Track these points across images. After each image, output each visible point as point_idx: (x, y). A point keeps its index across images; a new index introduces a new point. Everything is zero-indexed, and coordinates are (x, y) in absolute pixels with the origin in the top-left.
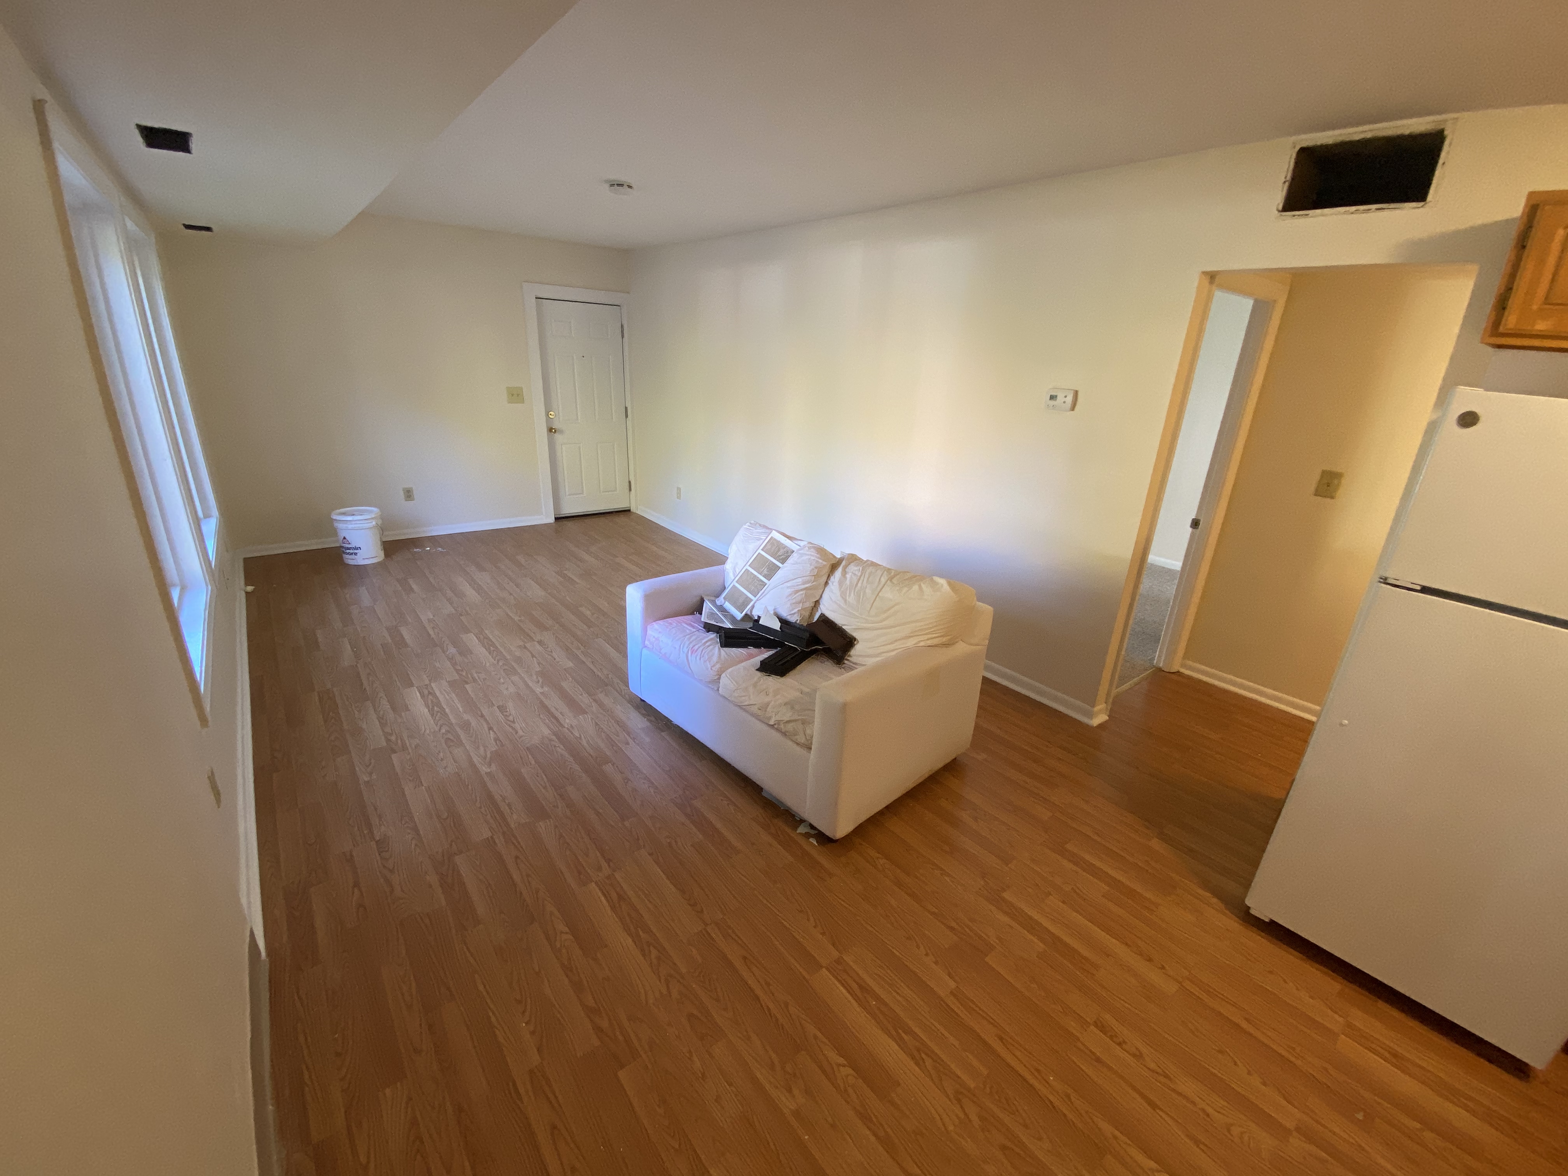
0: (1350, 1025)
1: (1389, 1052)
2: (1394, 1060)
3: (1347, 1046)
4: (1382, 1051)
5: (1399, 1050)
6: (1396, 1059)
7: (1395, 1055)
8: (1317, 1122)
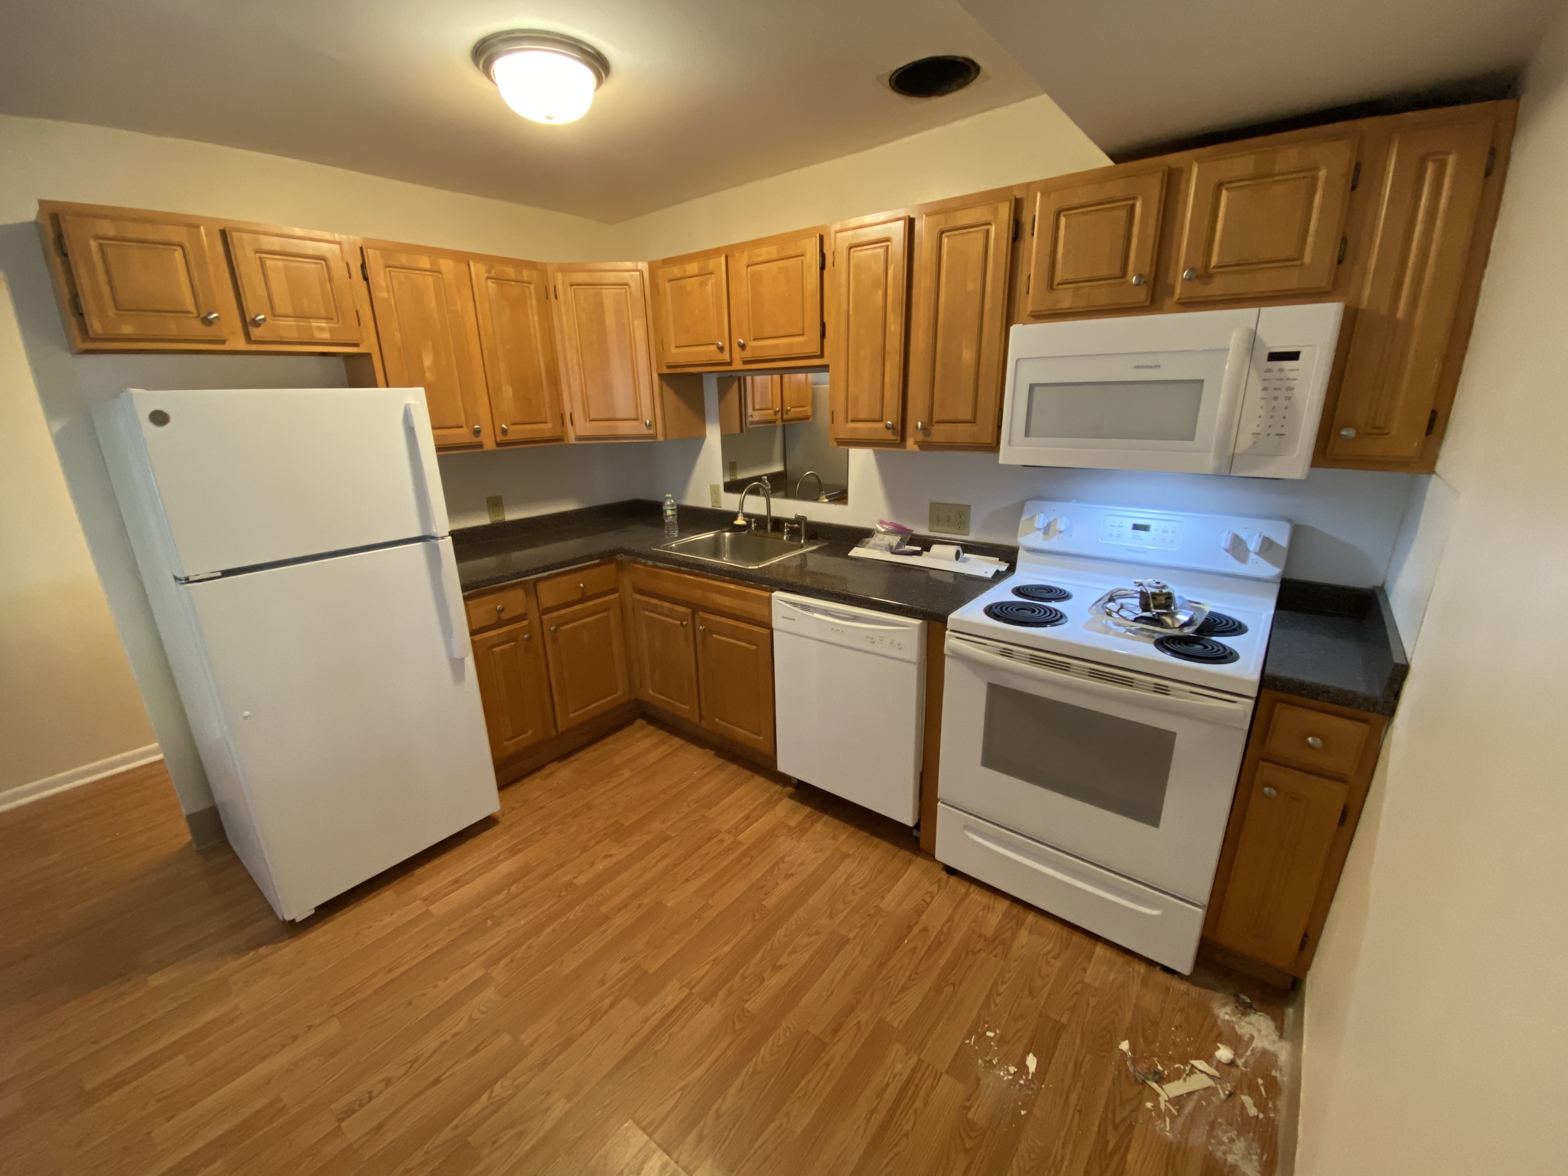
0: (425, 899)
1: (452, 884)
2: (459, 884)
3: (437, 909)
4: (450, 889)
5: (453, 877)
6: (458, 883)
7: (456, 881)
8: (485, 952)
